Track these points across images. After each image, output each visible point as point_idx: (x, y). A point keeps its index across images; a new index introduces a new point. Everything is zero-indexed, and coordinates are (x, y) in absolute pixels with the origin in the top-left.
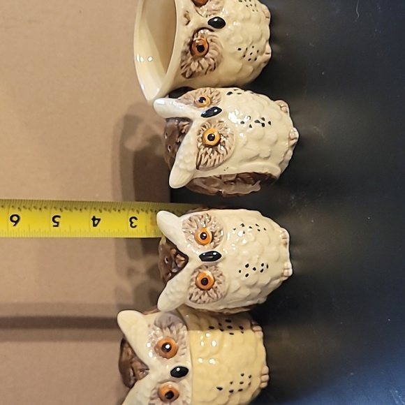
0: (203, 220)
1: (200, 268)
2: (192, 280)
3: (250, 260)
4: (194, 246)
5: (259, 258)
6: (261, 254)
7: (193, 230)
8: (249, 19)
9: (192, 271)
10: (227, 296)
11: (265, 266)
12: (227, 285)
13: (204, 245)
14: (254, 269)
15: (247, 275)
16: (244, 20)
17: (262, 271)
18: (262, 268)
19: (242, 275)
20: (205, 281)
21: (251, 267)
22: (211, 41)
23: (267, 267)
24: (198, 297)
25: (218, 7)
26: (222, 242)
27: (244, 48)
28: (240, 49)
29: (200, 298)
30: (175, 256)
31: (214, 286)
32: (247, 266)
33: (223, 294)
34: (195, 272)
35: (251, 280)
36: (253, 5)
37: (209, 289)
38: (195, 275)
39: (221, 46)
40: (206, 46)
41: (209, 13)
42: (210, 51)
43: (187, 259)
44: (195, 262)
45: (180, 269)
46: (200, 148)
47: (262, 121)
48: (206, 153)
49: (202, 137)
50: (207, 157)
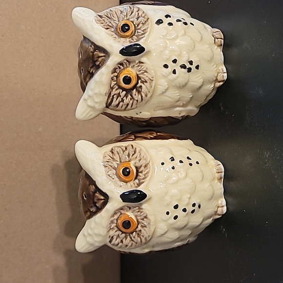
0: (127, 152)
1: (122, 209)
2: (112, 222)
3: (180, 200)
4: (115, 184)
5: (190, 198)
6: (193, 192)
7: (115, 164)
9: (112, 213)
10: (152, 240)
11: (197, 206)
12: (152, 229)
13: (126, 182)
14: (184, 210)
15: (176, 218)
17: (193, 212)
18: (194, 208)
19: (170, 218)
20: (127, 224)
21: (181, 208)
23: (199, 207)
24: (119, 240)
26: (148, 178)
29: (122, 241)
30: (94, 193)
31: (137, 230)
32: (176, 207)
33: (148, 239)
34: (115, 213)
35: (180, 222)
37: (132, 233)
38: (116, 217)
43: (106, 198)
44: (115, 203)
45: (99, 210)
46: (112, 88)
47: (188, 66)
48: (119, 95)
49: (117, 77)
50: (120, 99)
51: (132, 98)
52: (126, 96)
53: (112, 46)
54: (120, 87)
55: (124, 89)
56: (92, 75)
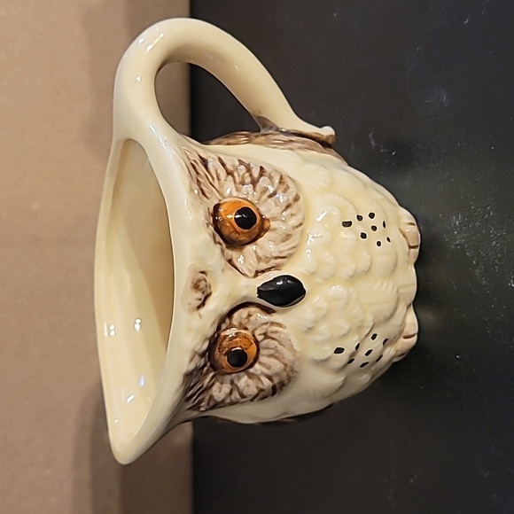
8: (368, 271)
16: (354, 278)
22: (266, 335)
25: (284, 248)
28: (339, 351)
36: (379, 226)
39: (291, 348)
40: (252, 351)
41: (263, 266)
42: (262, 359)
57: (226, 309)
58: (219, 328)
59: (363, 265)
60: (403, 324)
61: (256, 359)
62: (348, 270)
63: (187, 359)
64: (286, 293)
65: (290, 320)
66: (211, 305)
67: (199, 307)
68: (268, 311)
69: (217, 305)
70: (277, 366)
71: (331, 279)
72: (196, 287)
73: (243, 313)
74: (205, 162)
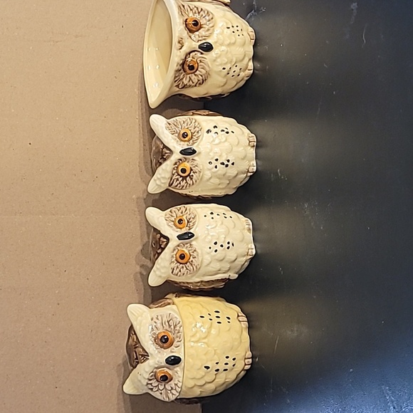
0: (181, 211)
1: (178, 246)
2: (173, 257)
3: (218, 239)
4: (174, 230)
5: (225, 238)
6: (228, 234)
7: (173, 219)
8: (234, 43)
9: (172, 249)
10: (201, 269)
11: (231, 244)
12: (200, 259)
13: (181, 229)
14: (222, 246)
15: (216, 251)
16: (229, 45)
17: (228, 248)
18: (228, 245)
19: (212, 251)
20: (182, 257)
21: (219, 244)
22: (201, 61)
23: (233, 245)
24: (178, 270)
25: (207, 33)
26: (195, 226)
27: (227, 67)
28: (224, 69)
29: (180, 271)
30: (159, 239)
31: (190, 260)
32: (216, 243)
33: (198, 267)
34: (174, 250)
35: (220, 254)
36: (240, 30)
37: (186, 263)
38: (175, 253)
39: (209, 66)
40: (196, 66)
41: (200, 39)
42: (199, 69)
43: (168, 239)
44: (174, 242)
45: (163, 249)
46: (173, 175)
47: (226, 163)
48: (178, 180)
49: (177, 167)
50: (178, 182)
51: (187, 182)
52: (183, 180)
53: (175, 147)
54: (178, 175)
55: (181, 176)
56: (161, 164)
57: (188, 51)
58: (186, 58)
59: (233, 41)
60: (247, 65)
61: (197, 69)
62: (228, 42)
63: (176, 65)
64: (207, 48)
65: (209, 56)
66: (184, 49)
67: (180, 49)
68: (202, 53)
69: (185, 49)
70: (204, 71)
71: (222, 45)
72: (179, 42)
73: (194, 53)
74: (184, 6)
